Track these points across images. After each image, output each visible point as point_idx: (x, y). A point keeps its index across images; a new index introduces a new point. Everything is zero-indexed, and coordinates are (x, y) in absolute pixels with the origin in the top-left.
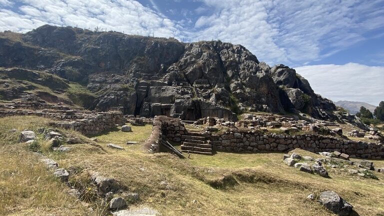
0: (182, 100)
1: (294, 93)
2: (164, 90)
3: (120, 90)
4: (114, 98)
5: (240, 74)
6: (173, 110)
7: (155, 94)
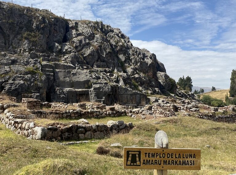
0: (101, 85)
1: (163, 76)
2: (74, 74)
3: (27, 73)
4: (24, 83)
5: (132, 59)
6: (93, 95)
7: (64, 78)
